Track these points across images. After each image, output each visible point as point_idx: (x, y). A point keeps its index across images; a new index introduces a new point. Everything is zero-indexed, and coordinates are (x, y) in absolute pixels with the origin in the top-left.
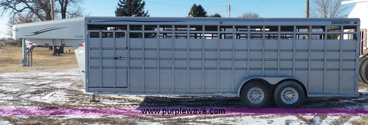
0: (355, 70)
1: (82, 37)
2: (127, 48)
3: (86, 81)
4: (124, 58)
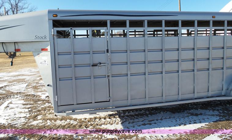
1: (45, 38)
2: (108, 51)
3: (54, 98)
4: (105, 63)
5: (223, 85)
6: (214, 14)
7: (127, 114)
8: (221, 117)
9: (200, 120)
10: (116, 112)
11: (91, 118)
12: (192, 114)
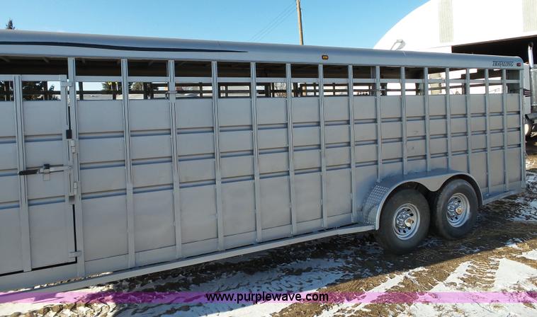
0: (520, 145)
2: (68, 134)
4: (62, 165)
5: (352, 201)
6: (325, 52)
7: (138, 288)
8: (347, 272)
9: (301, 284)
10: (111, 287)
11: (35, 312)
12: (290, 272)
